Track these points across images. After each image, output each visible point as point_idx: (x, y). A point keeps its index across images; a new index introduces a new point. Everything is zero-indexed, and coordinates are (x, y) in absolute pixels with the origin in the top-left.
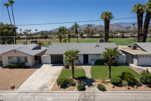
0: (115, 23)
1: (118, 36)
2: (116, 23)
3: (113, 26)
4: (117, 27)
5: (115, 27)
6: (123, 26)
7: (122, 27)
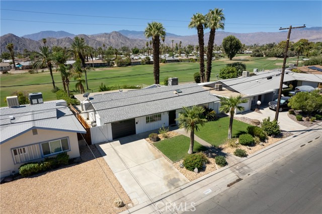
0: (113, 32)
1: (140, 62)
2: (116, 32)
3: (109, 38)
4: (118, 40)
5: (114, 41)
6: (128, 37)
7: (129, 39)
